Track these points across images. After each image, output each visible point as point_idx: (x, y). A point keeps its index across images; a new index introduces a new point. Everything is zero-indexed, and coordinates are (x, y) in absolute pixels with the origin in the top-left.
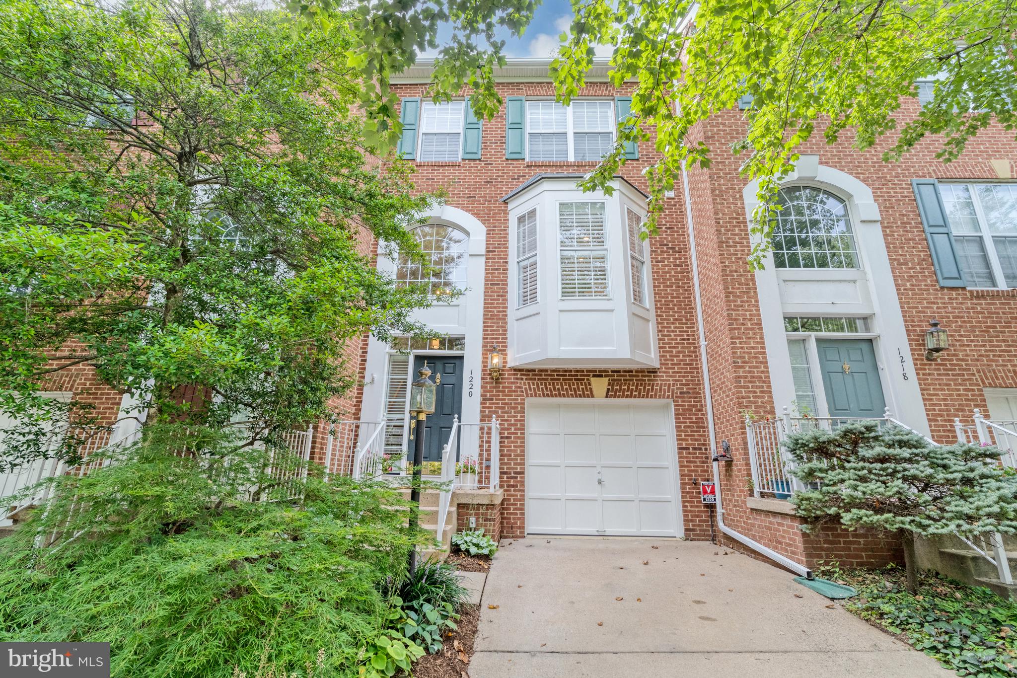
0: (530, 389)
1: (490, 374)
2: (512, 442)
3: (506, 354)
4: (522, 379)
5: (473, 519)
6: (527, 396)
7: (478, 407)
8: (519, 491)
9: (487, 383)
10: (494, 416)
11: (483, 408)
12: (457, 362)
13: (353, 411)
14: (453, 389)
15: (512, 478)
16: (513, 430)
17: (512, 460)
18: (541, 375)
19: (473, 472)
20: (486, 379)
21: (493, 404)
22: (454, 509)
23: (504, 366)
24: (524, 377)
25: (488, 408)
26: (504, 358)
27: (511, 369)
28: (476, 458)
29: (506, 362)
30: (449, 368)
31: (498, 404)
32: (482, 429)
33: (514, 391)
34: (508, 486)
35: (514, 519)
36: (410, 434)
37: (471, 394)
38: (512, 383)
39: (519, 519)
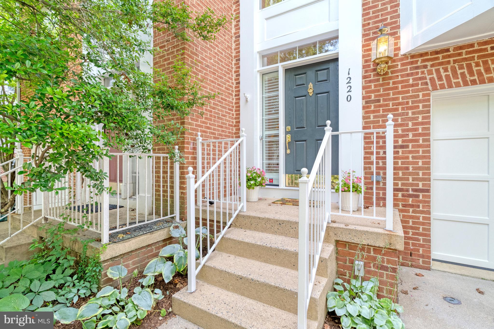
0: (440, 78)
1: (375, 70)
2: (410, 152)
3: (398, 38)
4: (425, 67)
5: (359, 264)
6: (435, 88)
7: (360, 113)
8: (422, 212)
9: (370, 81)
10: (390, 116)
11: (366, 112)
12: (331, 66)
13: (234, 131)
14: (328, 98)
15: (410, 196)
16: (411, 137)
17: (410, 174)
18: (460, 54)
19: (356, 190)
20: (370, 76)
21: (380, 106)
22: (331, 248)
23: (396, 55)
24: (429, 64)
25: (373, 112)
26: (396, 44)
27: (405, 56)
28: (360, 173)
29: (399, 49)
30: (322, 75)
31: (387, 105)
32: (367, 138)
33: (412, 85)
34: (404, 206)
35: (413, 244)
36: (286, 149)
37: (349, 99)
38: (408, 75)
39: (422, 246)
